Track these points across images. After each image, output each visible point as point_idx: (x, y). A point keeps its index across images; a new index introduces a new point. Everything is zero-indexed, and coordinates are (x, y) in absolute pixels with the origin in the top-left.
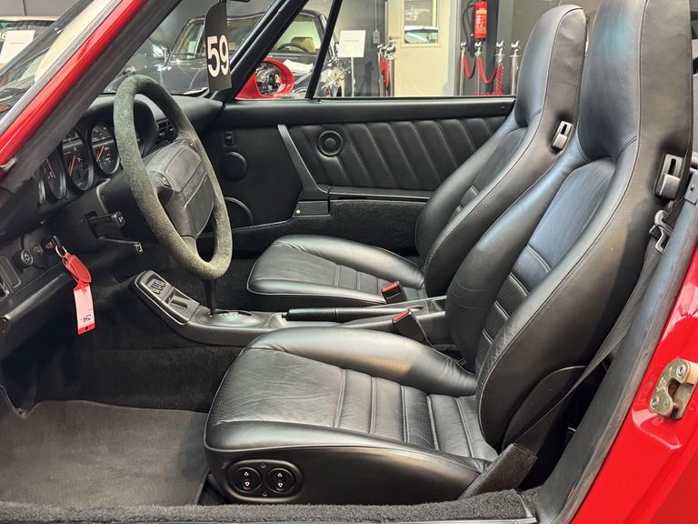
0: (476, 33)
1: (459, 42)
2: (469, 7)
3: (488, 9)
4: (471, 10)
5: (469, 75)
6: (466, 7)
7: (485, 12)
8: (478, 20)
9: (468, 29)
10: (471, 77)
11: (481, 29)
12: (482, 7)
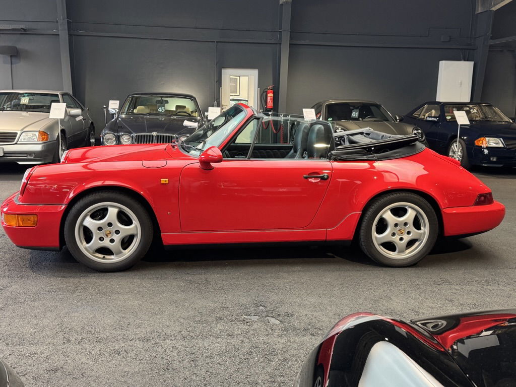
0: (268, 105)
1: (259, 109)
2: (264, 92)
3: (274, 94)
4: (265, 94)
5: (265, 127)
6: (262, 92)
7: (272, 95)
8: (269, 99)
9: (264, 103)
10: (267, 128)
11: (270, 104)
12: (271, 92)
